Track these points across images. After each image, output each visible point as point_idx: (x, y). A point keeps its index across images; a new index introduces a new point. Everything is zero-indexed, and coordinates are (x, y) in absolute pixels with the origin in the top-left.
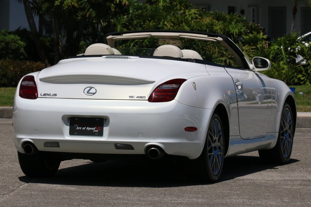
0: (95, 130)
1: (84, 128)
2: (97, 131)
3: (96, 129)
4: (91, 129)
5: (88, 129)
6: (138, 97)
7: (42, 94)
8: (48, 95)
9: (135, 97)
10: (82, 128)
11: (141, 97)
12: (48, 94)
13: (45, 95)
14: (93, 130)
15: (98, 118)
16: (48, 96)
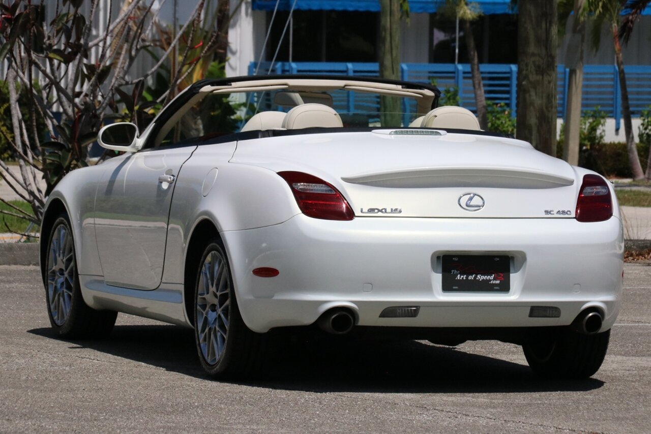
0: (493, 280)
1: (471, 277)
2: (498, 282)
3: (495, 279)
4: (485, 277)
5: (480, 277)
6: (559, 211)
7: (365, 210)
8: (379, 211)
9: (555, 212)
10: (467, 278)
11: (564, 212)
12: (380, 209)
13: (371, 210)
14: (490, 280)
15: (498, 257)
16: (380, 214)
